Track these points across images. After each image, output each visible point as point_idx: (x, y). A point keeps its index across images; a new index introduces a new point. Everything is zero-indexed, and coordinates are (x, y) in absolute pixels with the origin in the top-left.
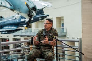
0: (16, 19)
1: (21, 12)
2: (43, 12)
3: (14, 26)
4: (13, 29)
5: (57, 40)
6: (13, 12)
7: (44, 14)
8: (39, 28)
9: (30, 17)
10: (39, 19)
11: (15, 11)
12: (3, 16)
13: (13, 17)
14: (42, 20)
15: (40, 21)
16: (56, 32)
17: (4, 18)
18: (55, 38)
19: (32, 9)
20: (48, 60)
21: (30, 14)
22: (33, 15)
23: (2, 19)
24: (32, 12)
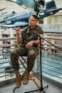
0: (26, 14)
1: (28, 7)
2: (55, 5)
3: (24, 21)
4: (24, 25)
5: (41, 38)
6: (20, 7)
7: (56, 8)
8: (51, 24)
9: (37, 12)
10: (50, 13)
11: (22, 6)
12: (15, 12)
13: (24, 12)
14: (54, 15)
15: (52, 15)
16: (41, 30)
17: (16, 13)
18: (39, 36)
19: (39, 3)
20: (30, 58)
21: (37, 8)
22: (40, 9)
23: (14, 14)
24: (40, 7)
